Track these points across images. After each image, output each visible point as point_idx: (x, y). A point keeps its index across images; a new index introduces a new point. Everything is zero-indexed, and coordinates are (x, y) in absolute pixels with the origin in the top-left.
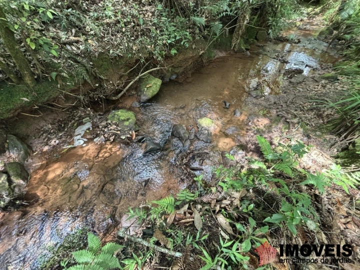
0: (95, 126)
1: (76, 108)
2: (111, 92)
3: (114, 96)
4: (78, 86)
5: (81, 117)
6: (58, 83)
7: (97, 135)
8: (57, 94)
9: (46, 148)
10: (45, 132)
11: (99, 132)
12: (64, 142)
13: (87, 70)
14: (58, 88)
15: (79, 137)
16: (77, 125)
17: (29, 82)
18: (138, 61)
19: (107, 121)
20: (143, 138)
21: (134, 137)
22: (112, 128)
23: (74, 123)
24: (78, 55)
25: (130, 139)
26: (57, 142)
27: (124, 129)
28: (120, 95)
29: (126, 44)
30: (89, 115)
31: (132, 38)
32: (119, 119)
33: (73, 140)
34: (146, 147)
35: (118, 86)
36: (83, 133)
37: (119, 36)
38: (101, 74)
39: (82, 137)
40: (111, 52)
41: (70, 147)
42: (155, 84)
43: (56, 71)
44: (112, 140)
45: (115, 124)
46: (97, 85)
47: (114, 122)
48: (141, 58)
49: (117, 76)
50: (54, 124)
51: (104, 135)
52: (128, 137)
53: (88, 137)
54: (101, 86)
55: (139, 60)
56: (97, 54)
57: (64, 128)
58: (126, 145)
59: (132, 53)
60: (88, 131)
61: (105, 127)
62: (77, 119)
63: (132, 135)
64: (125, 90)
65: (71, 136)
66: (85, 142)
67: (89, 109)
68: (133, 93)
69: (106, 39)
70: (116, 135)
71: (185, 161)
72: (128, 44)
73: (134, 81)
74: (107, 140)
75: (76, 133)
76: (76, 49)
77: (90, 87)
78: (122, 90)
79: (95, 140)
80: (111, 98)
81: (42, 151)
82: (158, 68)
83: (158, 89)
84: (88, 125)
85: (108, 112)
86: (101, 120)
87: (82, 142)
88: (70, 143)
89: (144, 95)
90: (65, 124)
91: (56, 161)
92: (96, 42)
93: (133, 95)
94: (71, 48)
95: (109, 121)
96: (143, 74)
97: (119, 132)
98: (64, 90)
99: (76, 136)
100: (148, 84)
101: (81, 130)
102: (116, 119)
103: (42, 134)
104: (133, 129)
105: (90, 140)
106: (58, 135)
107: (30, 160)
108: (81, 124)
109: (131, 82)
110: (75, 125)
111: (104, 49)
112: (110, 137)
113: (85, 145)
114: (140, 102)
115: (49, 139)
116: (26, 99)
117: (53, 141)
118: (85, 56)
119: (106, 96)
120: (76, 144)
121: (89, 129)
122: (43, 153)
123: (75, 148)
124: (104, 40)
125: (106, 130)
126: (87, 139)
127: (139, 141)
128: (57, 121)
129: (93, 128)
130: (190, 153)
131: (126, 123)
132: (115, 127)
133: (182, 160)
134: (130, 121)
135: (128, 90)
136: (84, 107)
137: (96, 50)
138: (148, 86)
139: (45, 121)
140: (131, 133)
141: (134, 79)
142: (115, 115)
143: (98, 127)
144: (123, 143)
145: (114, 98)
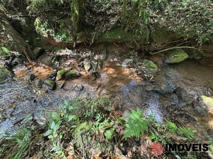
0: (134, 62)
1: (131, 49)
2: (153, 49)
3: (152, 52)
4: (141, 40)
5: (130, 55)
6: (134, 35)
7: (133, 67)
8: (130, 40)
9: (112, 60)
10: (115, 54)
11: (135, 66)
12: (119, 62)
13: (150, 33)
14: (133, 37)
15: (125, 63)
16: (127, 57)
17: (126, 30)
18: (182, 38)
19: (142, 63)
20: (155, 82)
21: (151, 79)
22: (143, 67)
23: (126, 56)
24: (152, 24)
25: (149, 78)
26: (117, 60)
27: (148, 72)
28: (155, 53)
29: (183, 25)
30: (134, 56)
31: (190, 23)
32: (149, 65)
33: (122, 63)
34: (154, 88)
35: (158, 48)
36: (128, 62)
37: (182, 19)
38: (155, 38)
39: (126, 64)
40: (170, 27)
41: (120, 65)
42: (182, 56)
43: (138, 29)
44: (139, 73)
45: (146, 67)
46: (149, 43)
47: (145, 65)
48: (186, 37)
49: (162, 42)
50: (119, 52)
51: (137, 68)
52: (148, 77)
53: (129, 65)
54: (150, 44)
55: (184, 38)
56: (161, 27)
57: (122, 56)
58: (144, 80)
59: (182, 32)
60: (130, 63)
61: (139, 65)
62: (128, 54)
63: (151, 77)
64: (160, 52)
65: (122, 61)
66: (126, 67)
67: (137, 53)
68: (162, 55)
69: (172, 19)
70: (143, 72)
71: (176, 112)
72: (184, 25)
73: (169, 49)
74: (137, 72)
75: (125, 61)
76: (152, 21)
77: (145, 42)
78: (159, 51)
79: (131, 68)
80: (149, 53)
81: (110, 61)
82: (193, 48)
83: (182, 60)
84: (131, 60)
85: (143, 58)
86: (139, 61)
87: (125, 66)
88: (120, 64)
89: (170, 60)
90: (123, 54)
91: (112, 68)
92: (165, 20)
93: (161, 56)
94: (151, 20)
95: (143, 64)
96: (178, 47)
97: (145, 72)
98: (134, 39)
99: (124, 62)
100: (176, 54)
101: (128, 61)
102: (147, 64)
103: (113, 54)
104: (153, 74)
105: (129, 67)
106: (118, 57)
107: (105, 62)
108: (129, 58)
109: (167, 48)
110: (126, 57)
111: (167, 25)
112: (139, 71)
113: (126, 68)
114: (163, 62)
115: (115, 58)
116: (119, 37)
117: (116, 59)
118: (154, 26)
119: (148, 50)
120: (123, 65)
121: (131, 62)
122: (110, 62)
123: (121, 67)
124: (170, 20)
125: (139, 67)
126: (128, 66)
127: (152, 82)
128: (121, 51)
129: (133, 63)
130: (183, 111)
131: (152, 69)
132: (145, 68)
133: (175, 110)
134: (154, 69)
135: (161, 53)
136: (135, 51)
137: (162, 24)
138: (175, 56)
139: (117, 49)
140: (151, 75)
141: (170, 48)
142: (148, 62)
143: (136, 64)
144: (143, 78)
145: (151, 53)
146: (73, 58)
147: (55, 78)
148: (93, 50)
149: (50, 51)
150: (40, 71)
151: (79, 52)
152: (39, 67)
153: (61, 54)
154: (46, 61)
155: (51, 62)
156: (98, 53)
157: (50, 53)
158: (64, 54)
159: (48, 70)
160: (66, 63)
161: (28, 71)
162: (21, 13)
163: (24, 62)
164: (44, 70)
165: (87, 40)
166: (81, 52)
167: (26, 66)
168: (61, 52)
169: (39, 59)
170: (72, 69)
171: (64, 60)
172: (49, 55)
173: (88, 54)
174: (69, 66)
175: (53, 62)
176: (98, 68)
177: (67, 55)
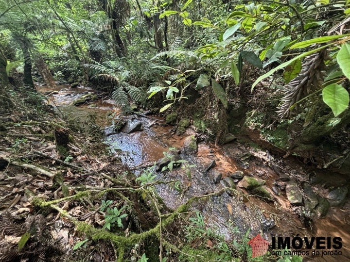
146: (270, 167)
147: (238, 182)
148: (314, 174)
149: (243, 144)
150: (221, 161)
151: (284, 165)
152: (222, 156)
153: (256, 155)
154: (233, 153)
155: (240, 158)
156: (323, 186)
157: (242, 146)
158: (260, 157)
159: (231, 166)
160: (258, 171)
161: (211, 154)
162: (239, 99)
163: (210, 142)
164: (227, 163)
165: (314, 158)
166: (288, 167)
167: (210, 147)
168: (256, 151)
169: (226, 146)
170: (265, 184)
171: (257, 165)
172: (239, 148)
173: (301, 178)
174: (261, 176)
175: (243, 161)
176: (314, 212)
177: (264, 160)
